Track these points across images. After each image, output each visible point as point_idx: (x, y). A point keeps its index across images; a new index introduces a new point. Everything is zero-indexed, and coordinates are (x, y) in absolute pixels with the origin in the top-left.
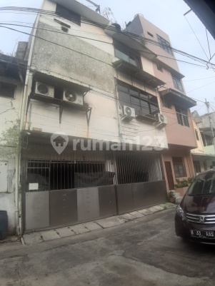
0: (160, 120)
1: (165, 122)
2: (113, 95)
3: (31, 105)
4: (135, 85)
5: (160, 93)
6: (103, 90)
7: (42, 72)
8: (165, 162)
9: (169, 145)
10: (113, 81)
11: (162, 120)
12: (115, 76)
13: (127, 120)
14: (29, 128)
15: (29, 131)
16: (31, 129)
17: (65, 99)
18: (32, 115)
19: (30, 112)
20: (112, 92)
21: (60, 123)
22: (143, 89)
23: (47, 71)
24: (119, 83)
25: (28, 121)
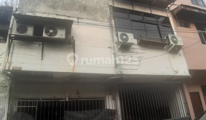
0: (172, 43)
1: (180, 43)
2: (107, 24)
3: (14, 46)
4: (137, 9)
5: (172, 12)
6: (94, 20)
7: (27, 14)
8: (190, 93)
9: (191, 71)
10: (108, 9)
11: (175, 42)
12: (111, 4)
13: (125, 47)
14: (9, 67)
15: (9, 70)
16: (11, 69)
17: (44, 35)
18: (14, 55)
19: (12, 53)
20: (106, 20)
21: (42, 59)
22: (148, 11)
23: (33, 12)
24: (115, 10)
25: (9, 61)
